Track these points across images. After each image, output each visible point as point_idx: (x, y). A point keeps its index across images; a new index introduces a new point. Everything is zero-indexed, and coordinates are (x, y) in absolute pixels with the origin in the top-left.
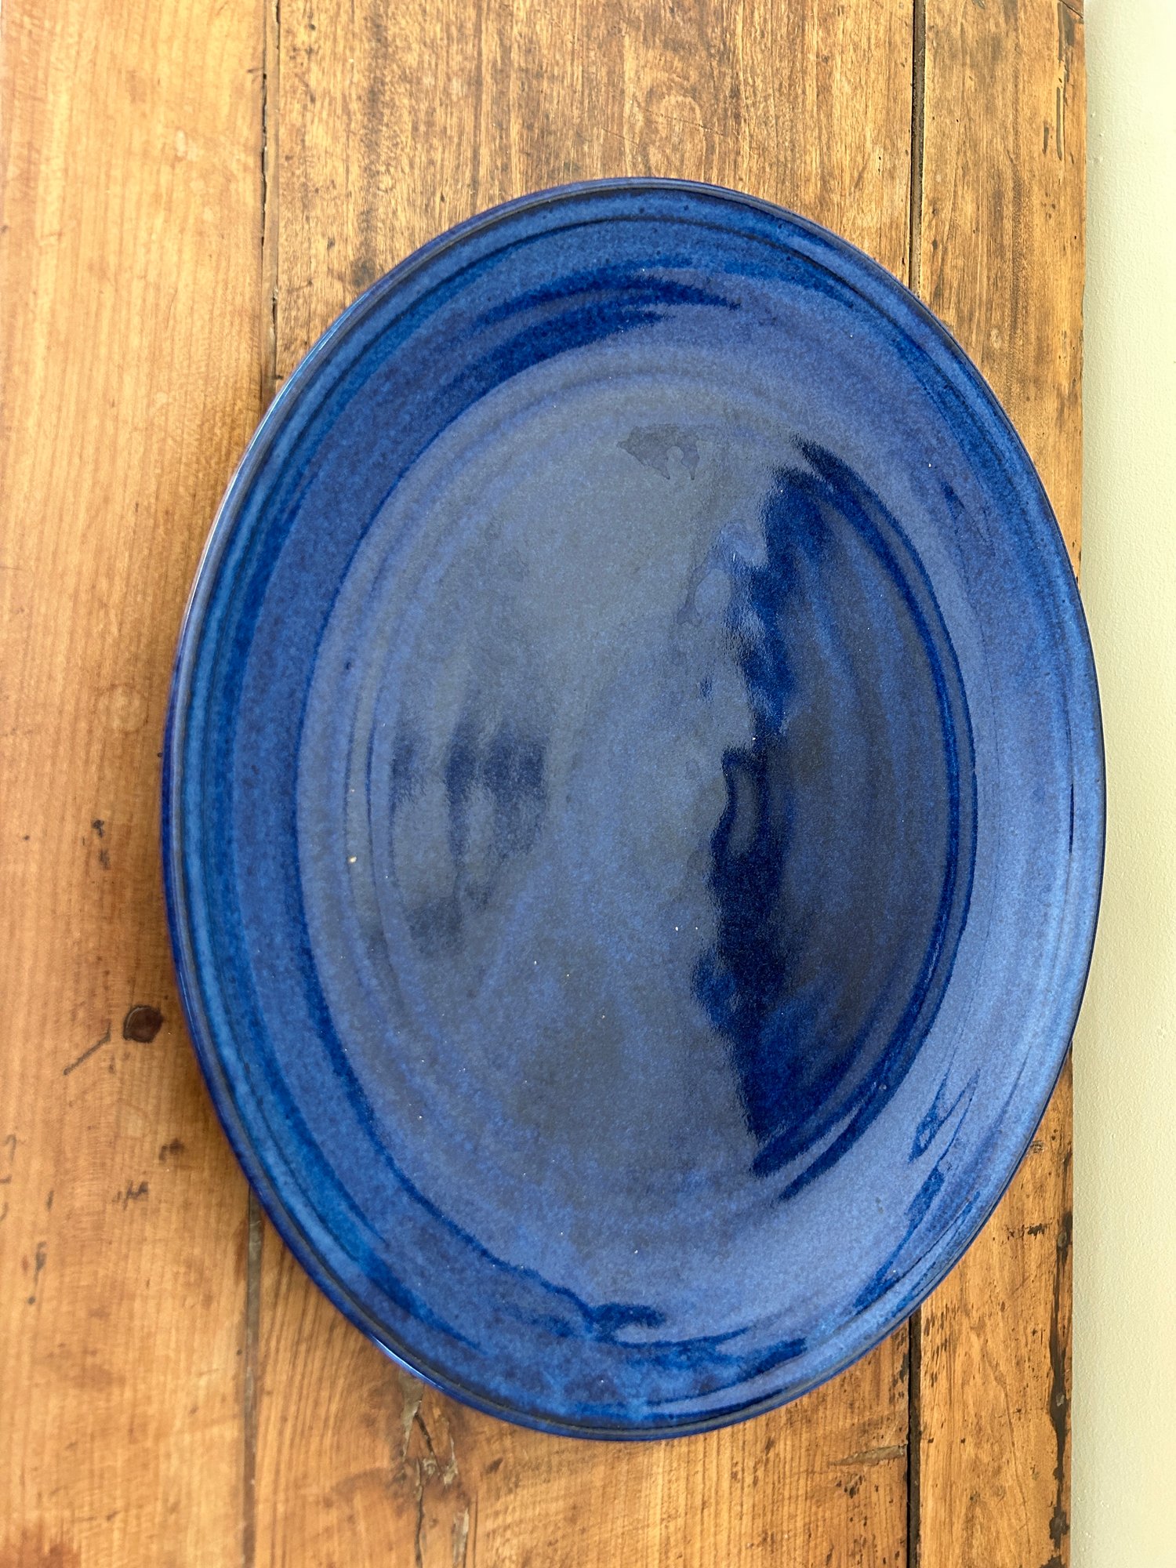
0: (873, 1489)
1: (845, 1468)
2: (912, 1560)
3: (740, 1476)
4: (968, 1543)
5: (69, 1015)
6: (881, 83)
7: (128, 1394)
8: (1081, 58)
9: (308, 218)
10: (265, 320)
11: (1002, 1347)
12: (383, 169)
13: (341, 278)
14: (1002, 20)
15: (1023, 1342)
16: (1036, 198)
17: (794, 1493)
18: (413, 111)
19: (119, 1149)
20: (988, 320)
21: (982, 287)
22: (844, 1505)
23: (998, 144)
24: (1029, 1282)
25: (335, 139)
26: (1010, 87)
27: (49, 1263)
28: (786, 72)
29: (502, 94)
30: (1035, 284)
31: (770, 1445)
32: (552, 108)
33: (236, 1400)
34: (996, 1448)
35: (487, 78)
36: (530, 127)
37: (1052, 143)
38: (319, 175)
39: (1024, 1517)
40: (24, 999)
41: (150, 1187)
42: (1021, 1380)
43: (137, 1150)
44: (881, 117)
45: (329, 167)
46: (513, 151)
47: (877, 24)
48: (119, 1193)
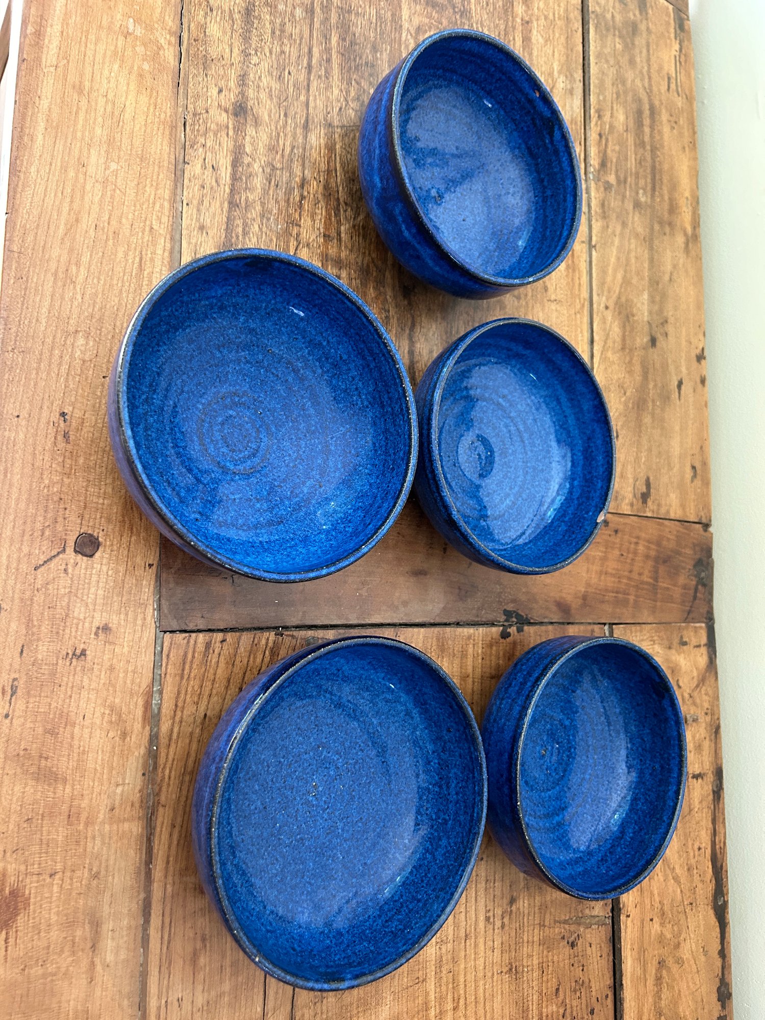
0: (588, 945)
1: (567, 926)
2: (618, 1003)
3: (492, 920)
4: (658, 996)
5: (40, 533)
6: (563, 39)
7: (68, 790)
8: (689, 40)
9: (206, 75)
10: (179, 129)
11: (676, 856)
12: (253, 52)
13: (226, 111)
14: (637, 13)
15: (692, 854)
16: (664, 117)
17: (530, 939)
18: (271, 22)
19: (68, 624)
20: (637, 184)
21: (632, 163)
22: (567, 953)
23: (638, 82)
24: (693, 813)
25: (225, 33)
26: (644, 51)
27: (19, 692)
28: (502, 27)
29: (327, 19)
30: (666, 167)
31: (512, 901)
32: (358, 31)
33: (141, 807)
34: (676, 928)
35: (318, 10)
36: (344, 40)
37: (673, 86)
38: (213, 52)
39: (698, 982)
40: (12, 517)
41: (88, 652)
42: (692, 881)
43: (80, 627)
44: (563, 59)
45: (220, 48)
46: (334, 51)
47: (559, 6)
48: (68, 654)
